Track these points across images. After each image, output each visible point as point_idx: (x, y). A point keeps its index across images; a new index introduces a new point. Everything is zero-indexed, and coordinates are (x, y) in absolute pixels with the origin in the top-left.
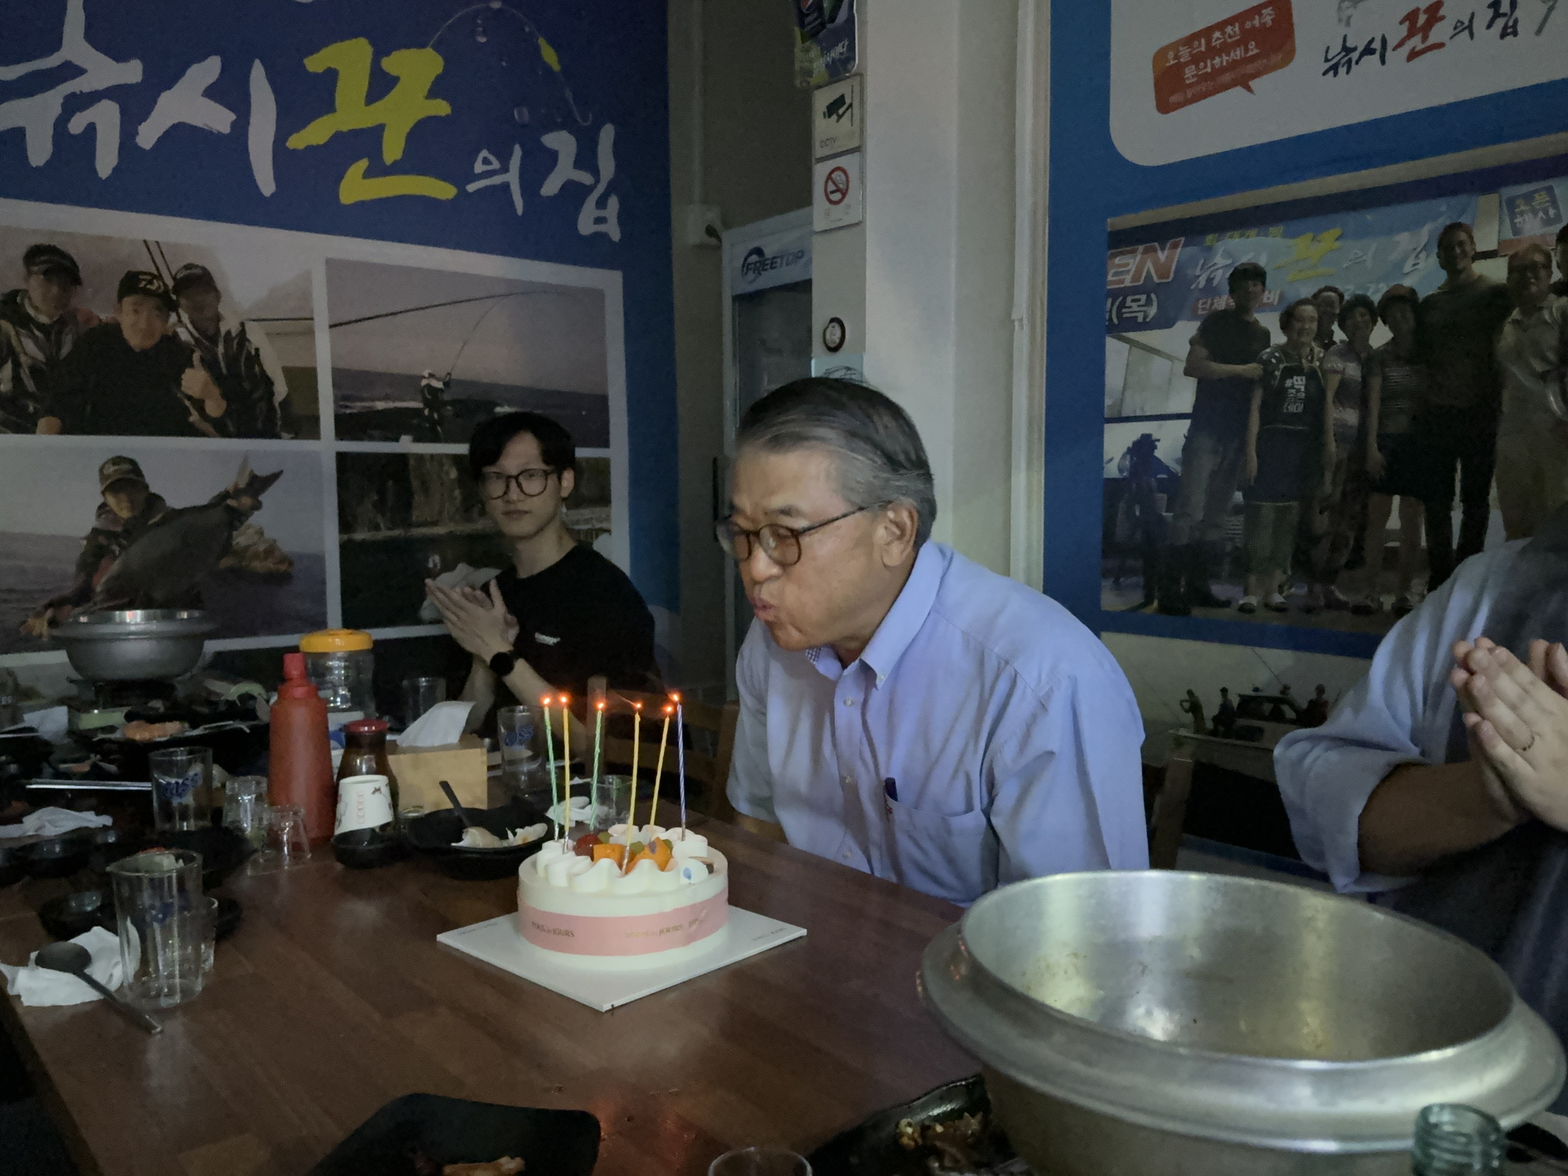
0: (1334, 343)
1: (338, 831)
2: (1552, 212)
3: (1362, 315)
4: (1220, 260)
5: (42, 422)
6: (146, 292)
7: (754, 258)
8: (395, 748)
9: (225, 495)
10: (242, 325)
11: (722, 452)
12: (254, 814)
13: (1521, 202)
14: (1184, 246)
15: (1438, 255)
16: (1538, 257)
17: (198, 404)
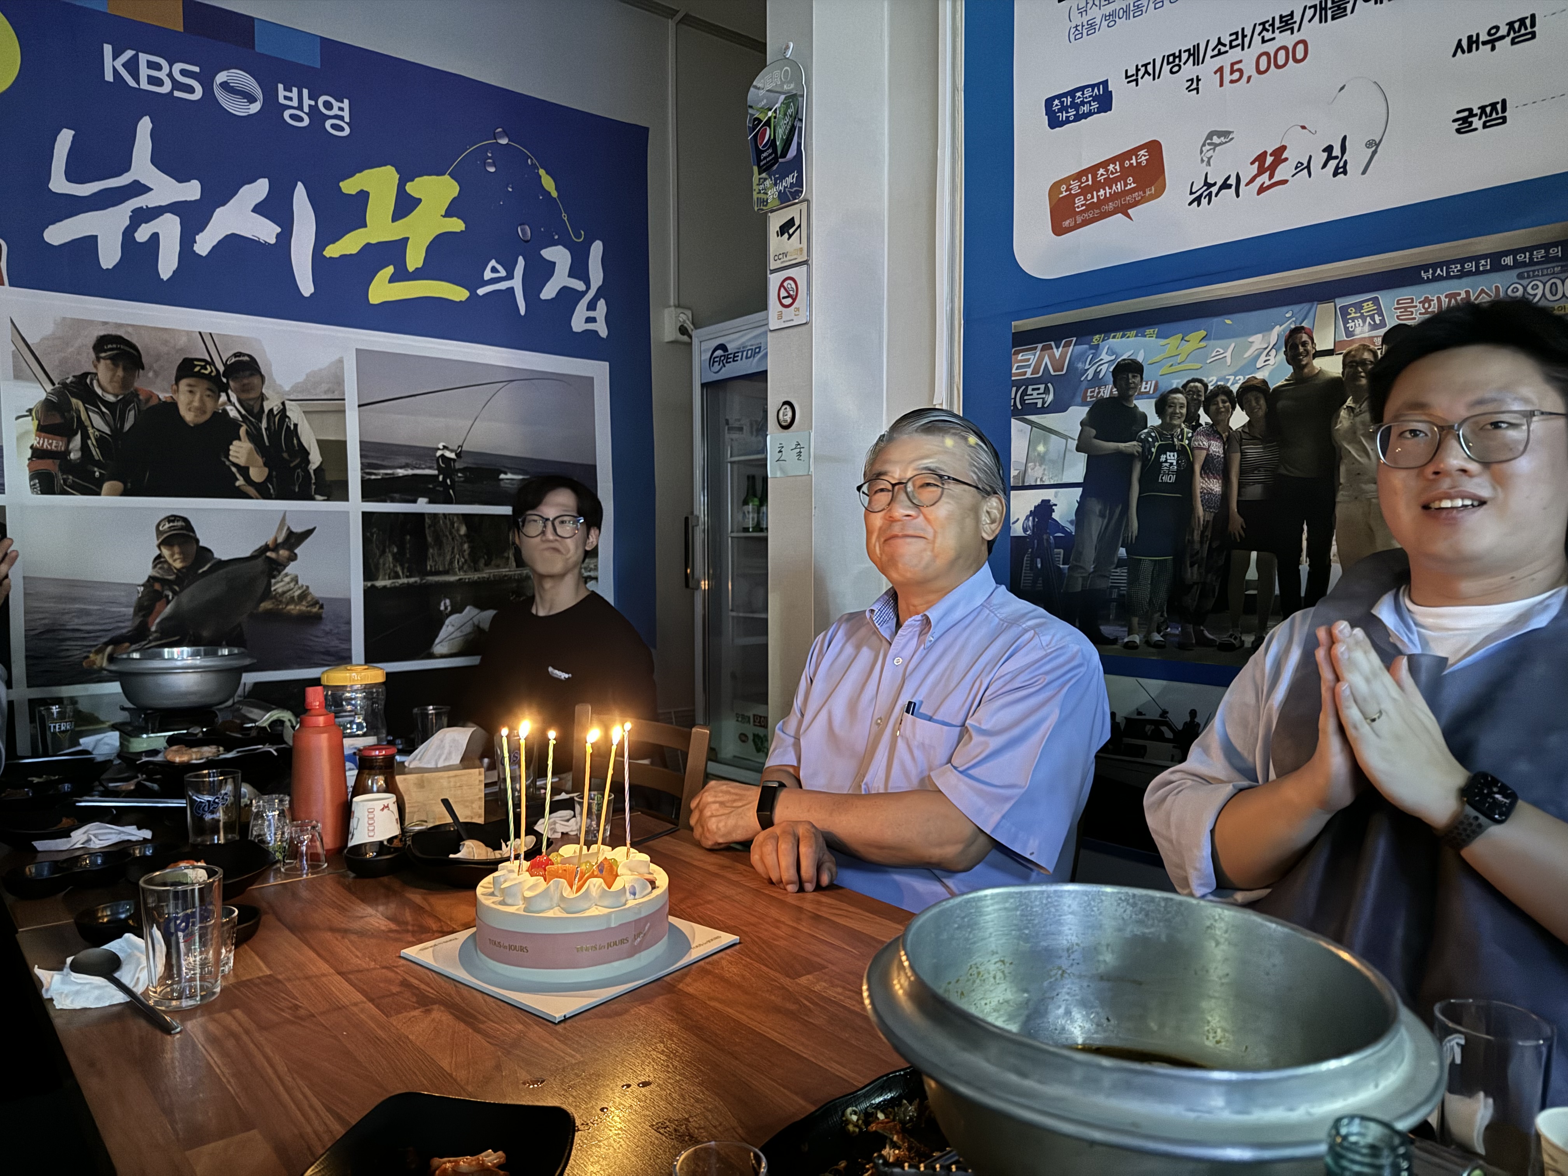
0: (1201, 425)
1: (351, 844)
2: (1377, 319)
3: (1224, 402)
4: (1105, 357)
5: (106, 486)
6: (199, 375)
7: (719, 352)
8: (402, 769)
9: (266, 548)
10: (283, 404)
11: (692, 513)
12: (277, 829)
13: (1352, 310)
14: (1075, 345)
15: (1285, 353)
16: (1367, 356)
17: (244, 471)
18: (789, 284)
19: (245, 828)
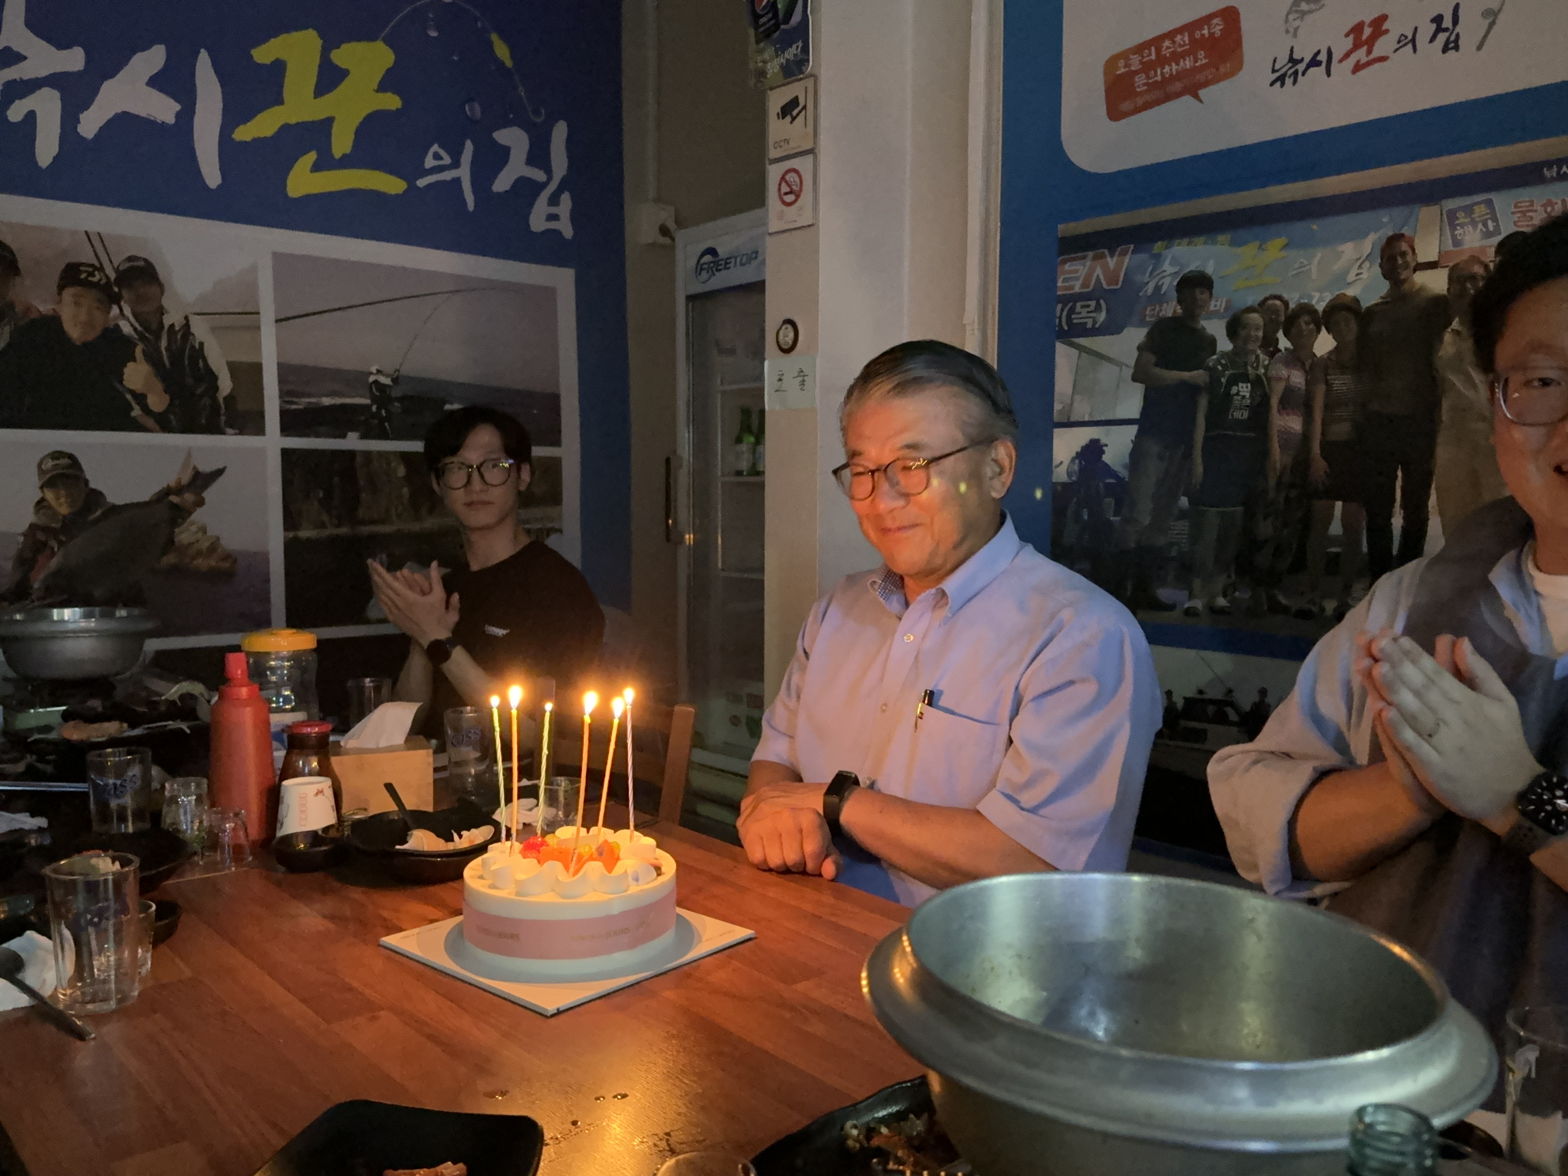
0: (1280, 351)
1: (280, 834)
2: (1491, 225)
3: (1307, 323)
4: (1167, 267)
6: (87, 284)
7: (708, 258)
8: (338, 750)
9: (167, 492)
10: (186, 318)
11: (674, 452)
12: (193, 817)
13: (1460, 214)
14: (1133, 253)
15: (1381, 266)
16: (1478, 270)
17: (141, 399)
18: (791, 177)
19: (156, 817)
